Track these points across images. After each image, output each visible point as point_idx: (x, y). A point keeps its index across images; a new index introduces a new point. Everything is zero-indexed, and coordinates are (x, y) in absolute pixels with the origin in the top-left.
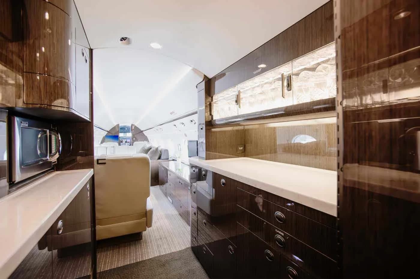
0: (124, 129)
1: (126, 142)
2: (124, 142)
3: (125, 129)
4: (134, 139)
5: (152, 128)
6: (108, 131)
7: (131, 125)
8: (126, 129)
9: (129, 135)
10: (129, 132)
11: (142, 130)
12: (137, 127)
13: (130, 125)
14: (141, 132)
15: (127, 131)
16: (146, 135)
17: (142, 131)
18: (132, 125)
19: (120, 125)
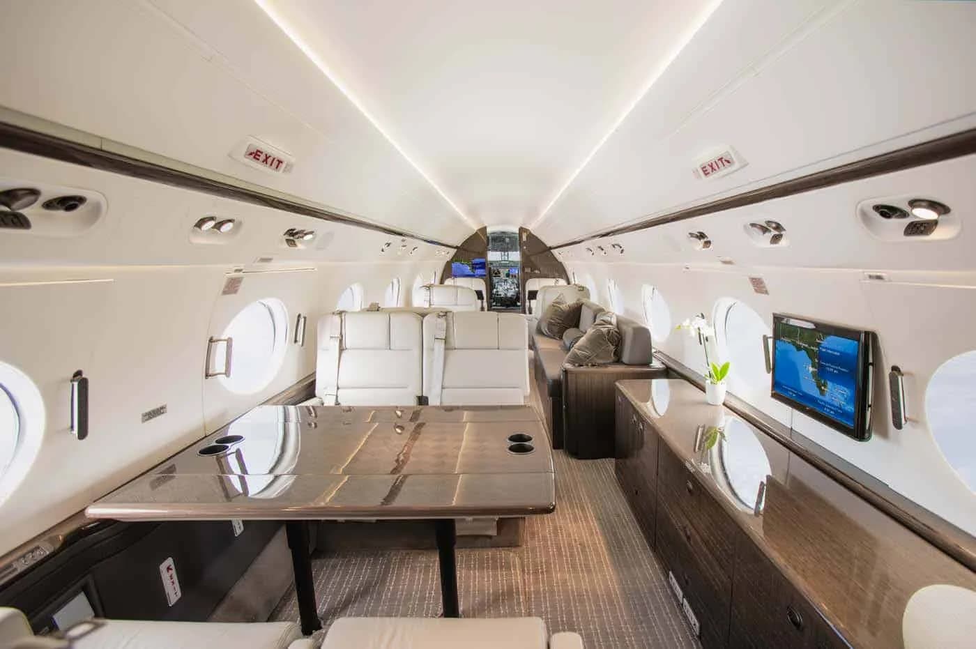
0: (501, 241)
1: (508, 275)
2: (503, 276)
3: (504, 240)
4: (528, 270)
5: (579, 242)
6: (457, 247)
7: (519, 229)
8: (507, 240)
9: (515, 256)
10: (516, 250)
11: (549, 244)
12: (533, 236)
13: (517, 231)
14: (545, 251)
15: (509, 246)
16: (559, 260)
17: (551, 248)
18: (522, 230)
19: (489, 230)
